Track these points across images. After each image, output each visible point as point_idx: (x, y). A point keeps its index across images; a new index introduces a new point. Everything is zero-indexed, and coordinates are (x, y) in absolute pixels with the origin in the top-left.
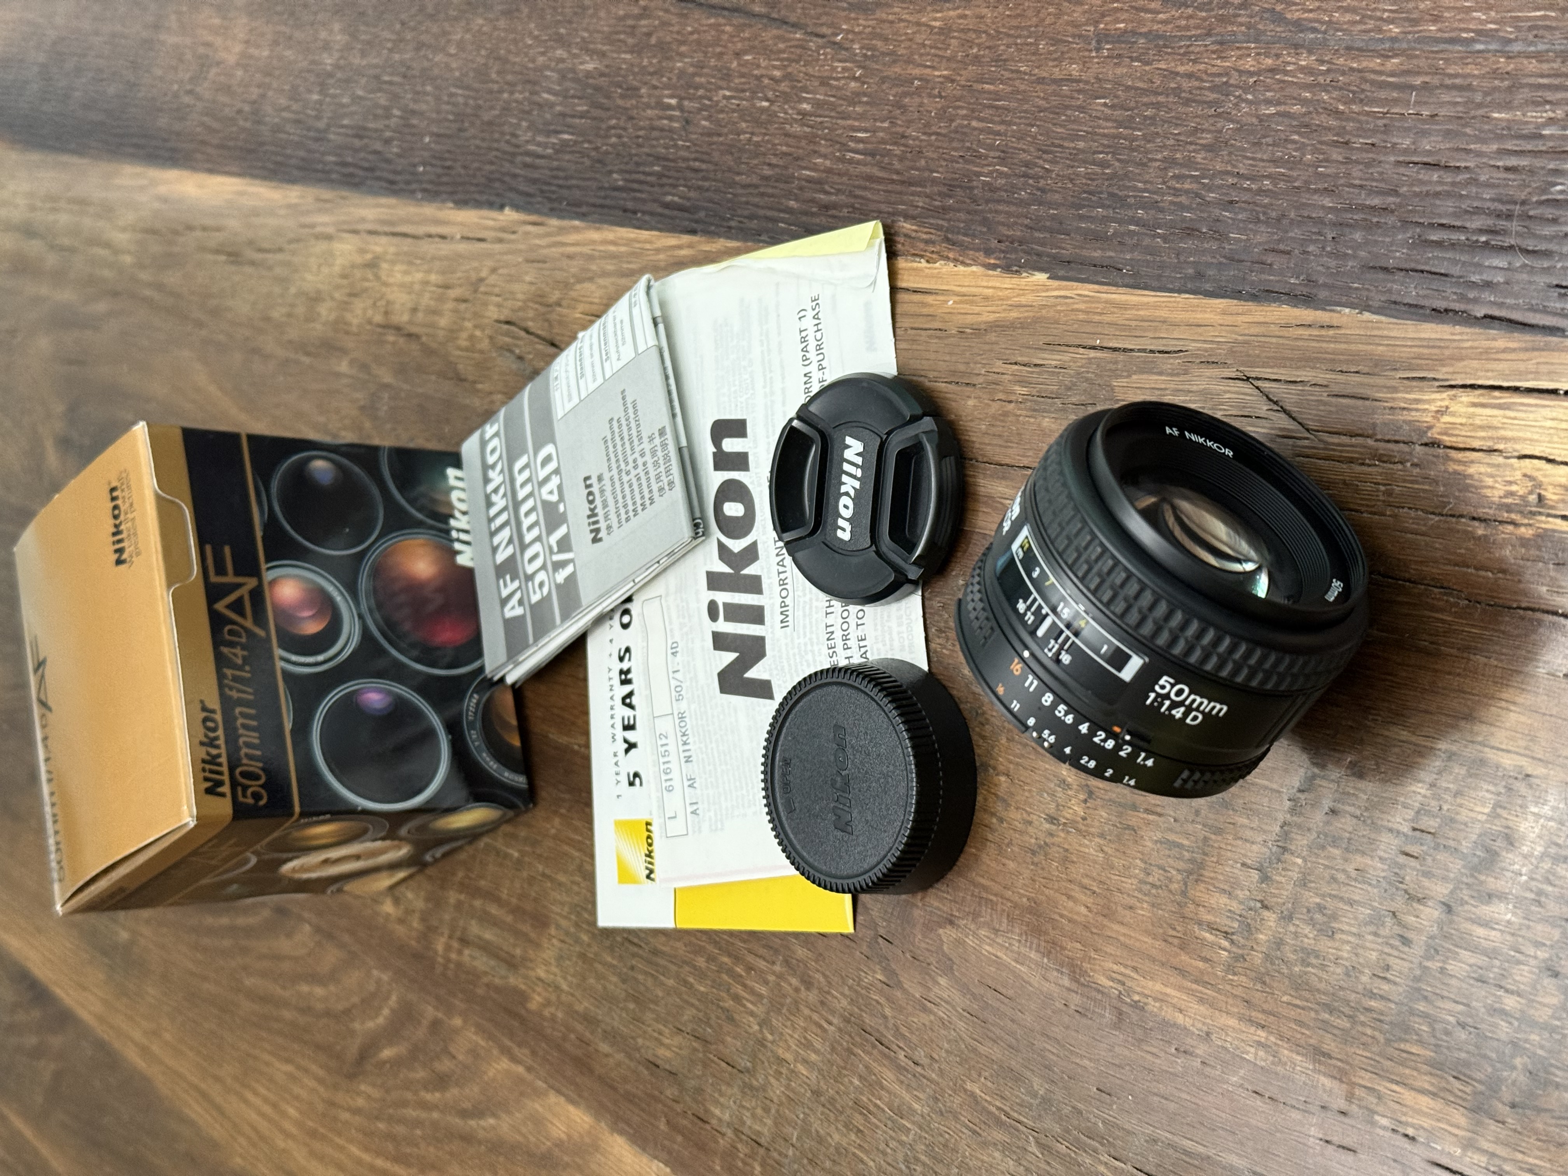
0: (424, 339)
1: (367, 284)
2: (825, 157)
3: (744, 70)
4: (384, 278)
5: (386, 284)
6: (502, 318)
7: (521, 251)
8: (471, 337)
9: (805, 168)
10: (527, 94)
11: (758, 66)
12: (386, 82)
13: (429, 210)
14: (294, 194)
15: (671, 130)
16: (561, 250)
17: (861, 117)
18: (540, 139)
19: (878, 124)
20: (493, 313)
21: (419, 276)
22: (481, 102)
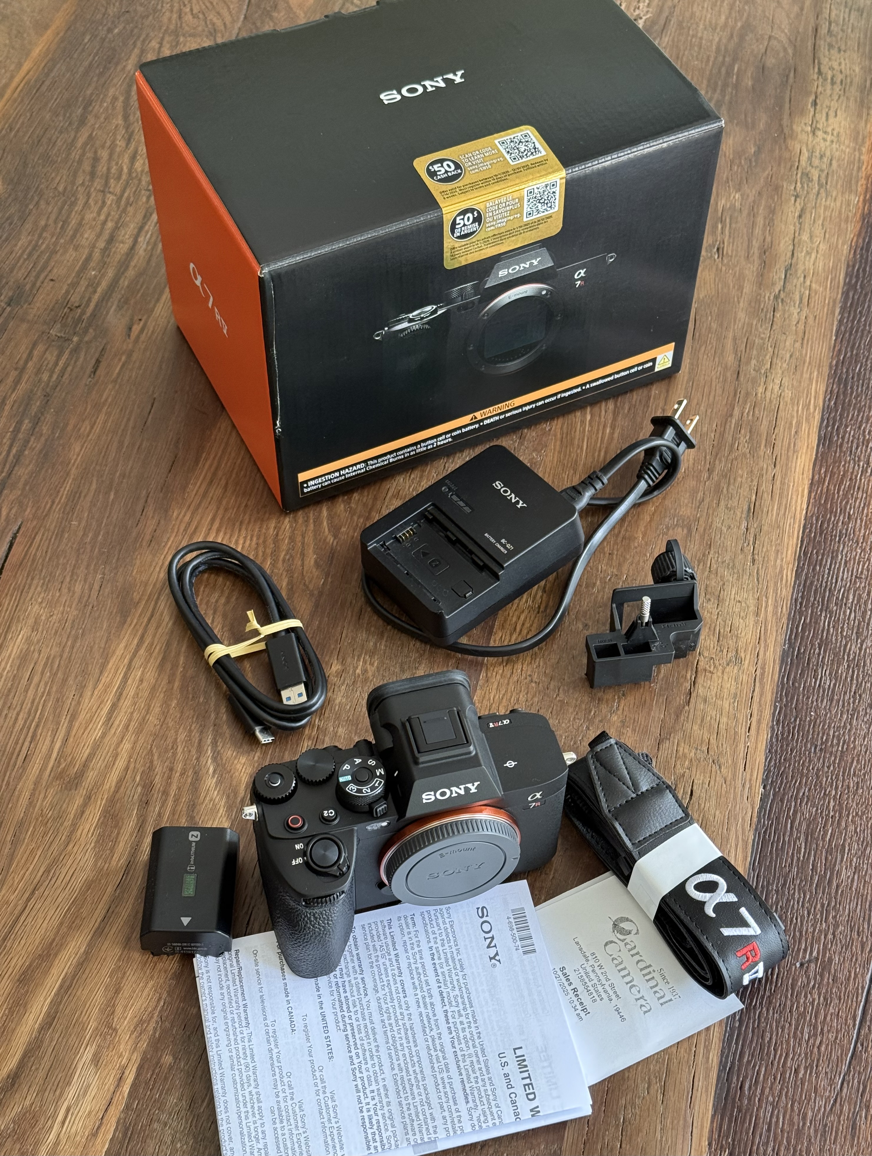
0: (687, 708)
1: (725, 651)
2: (771, 1089)
3: (828, 1018)
4: (728, 669)
5: (723, 673)
6: (695, 788)
7: (735, 807)
8: (685, 756)
9: (766, 1070)
10: (832, 814)
11: (829, 1031)
12: (853, 672)
13: (767, 713)
14: (789, 575)
15: (799, 950)
16: (733, 845)
17: (791, 1120)
18: (804, 826)
19: (786, 1135)
20: (699, 779)
21: (726, 705)
22: (832, 768)
